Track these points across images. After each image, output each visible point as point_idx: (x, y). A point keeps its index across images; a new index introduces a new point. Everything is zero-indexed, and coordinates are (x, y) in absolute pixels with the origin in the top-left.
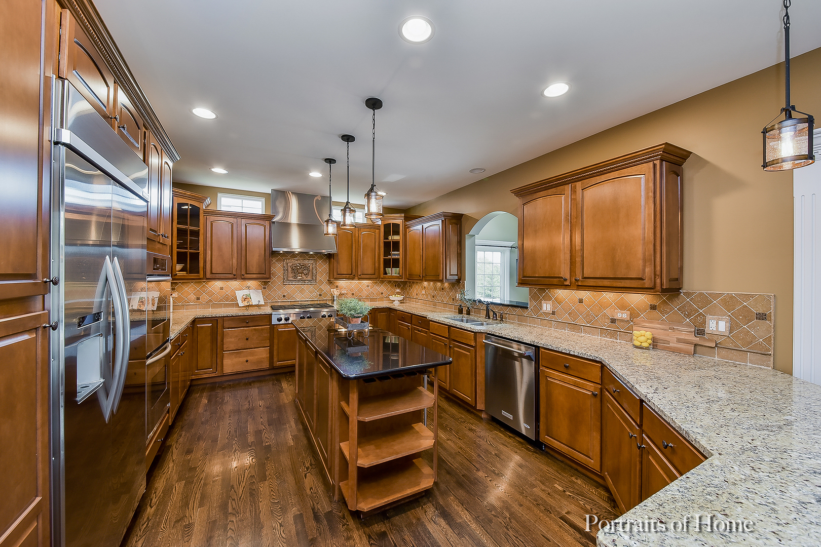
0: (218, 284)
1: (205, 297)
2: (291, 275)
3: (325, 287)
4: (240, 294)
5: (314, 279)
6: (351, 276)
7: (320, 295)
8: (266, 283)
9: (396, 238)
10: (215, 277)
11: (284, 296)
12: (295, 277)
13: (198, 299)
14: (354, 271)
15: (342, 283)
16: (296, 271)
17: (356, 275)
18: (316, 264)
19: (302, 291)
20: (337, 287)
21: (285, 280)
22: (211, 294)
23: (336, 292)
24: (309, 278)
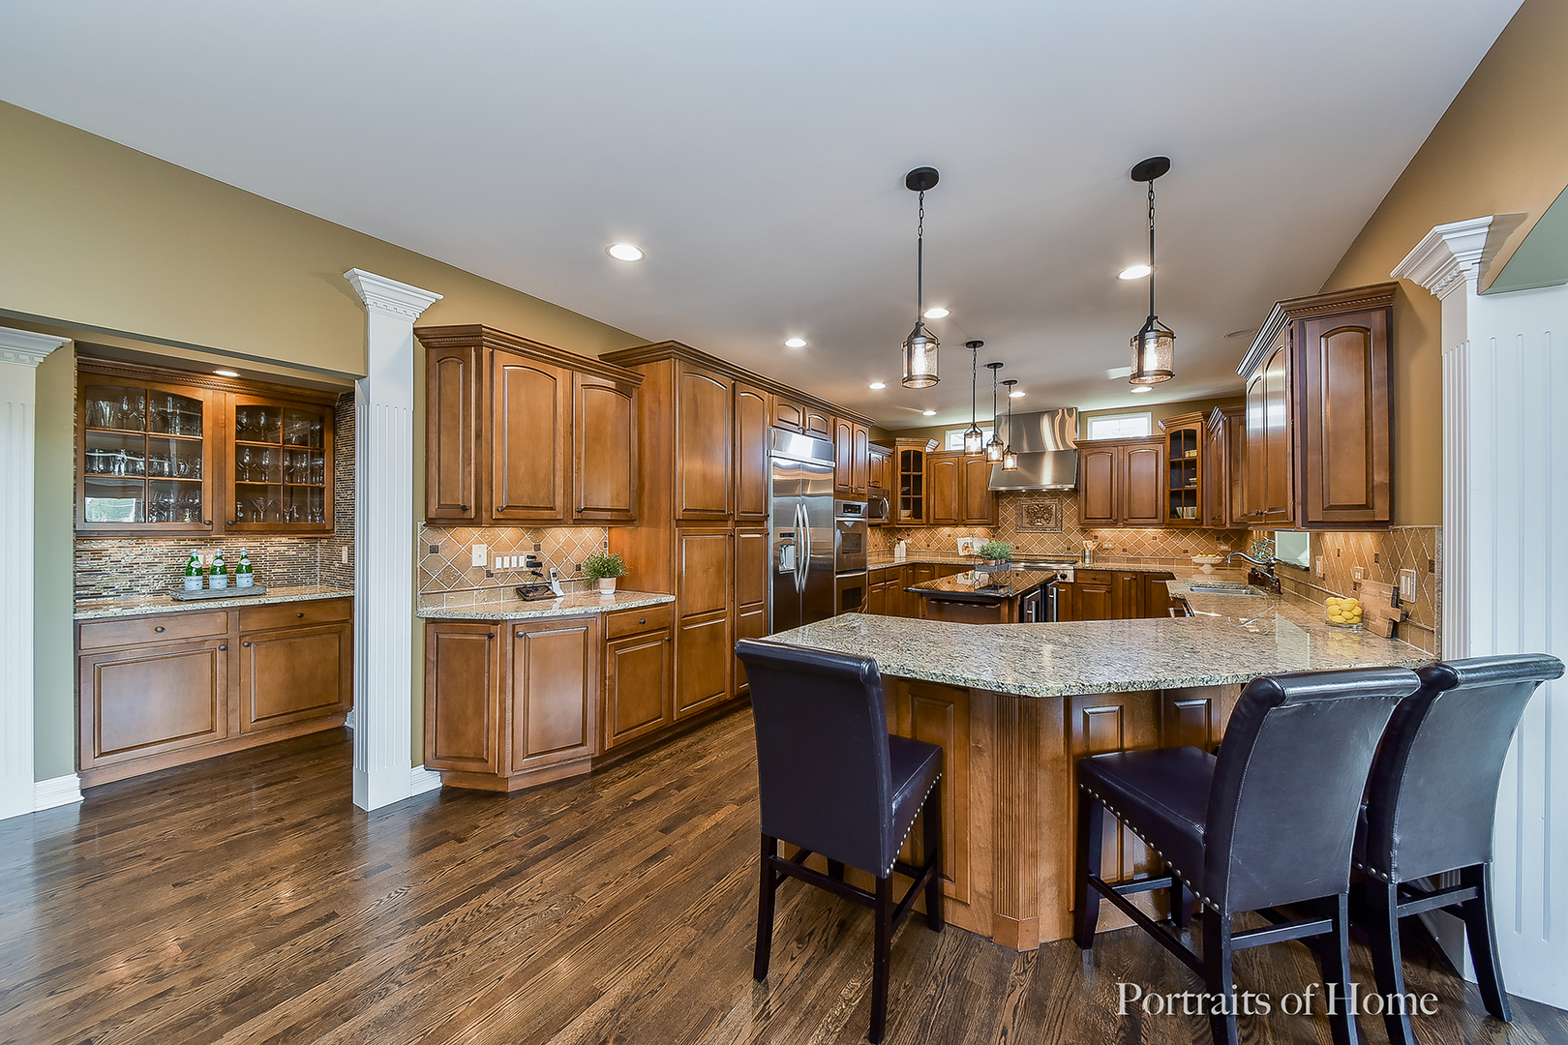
0: (946, 530)
1: (934, 545)
2: (1026, 520)
3: (1076, 537)
4: (961, 542)
5: (1059, 524)
6: (1112, 521)
7: (1069, 549)
8: (995, 530)
9: (1193, 453)
10: (939, 523)
11: (1018, 548)
12: (1031, 523)
13: (928, 546)
14: (1115, 513)
15: (1105, 533)
16: (1033, 515)
17: (1120, 519)
18: (1062, 505)
19: (1041, 542)
20: (1096, 537)
21: (1019, 528)
22: (939, 541)
23: (1090, 545)
24: (1052, 524)
